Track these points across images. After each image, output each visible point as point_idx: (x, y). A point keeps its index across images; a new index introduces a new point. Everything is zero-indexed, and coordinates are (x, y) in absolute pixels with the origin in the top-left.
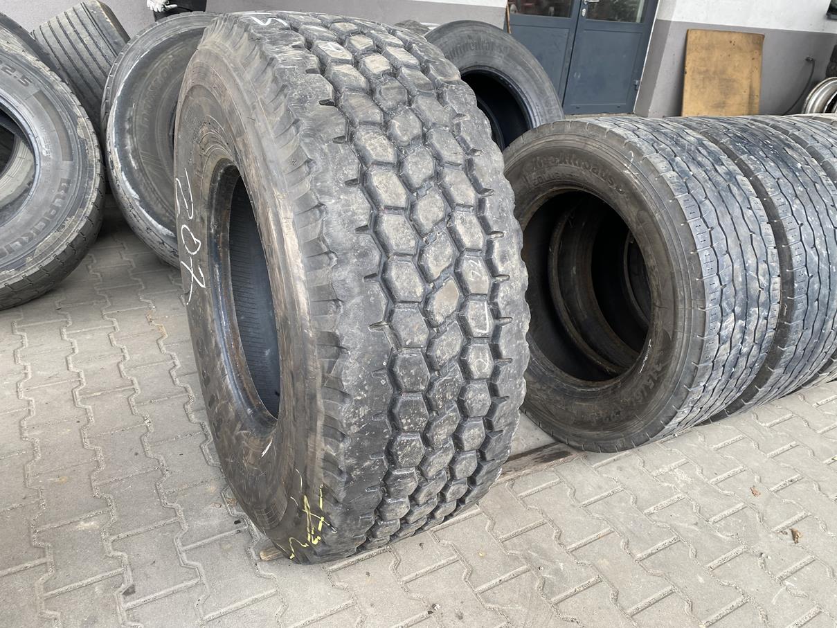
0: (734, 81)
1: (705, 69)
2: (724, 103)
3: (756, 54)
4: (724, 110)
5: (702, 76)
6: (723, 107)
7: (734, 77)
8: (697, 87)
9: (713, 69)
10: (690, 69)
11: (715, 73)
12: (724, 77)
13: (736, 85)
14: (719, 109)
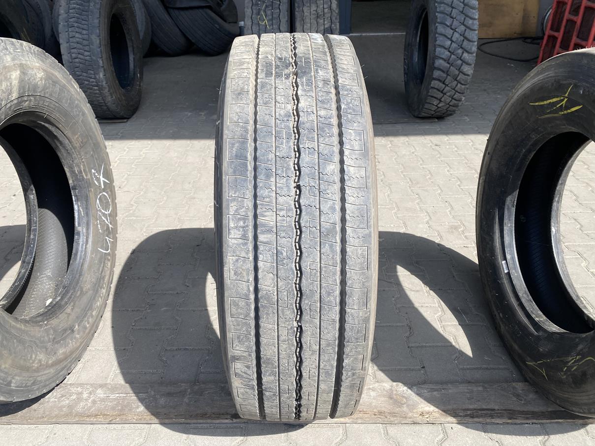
0: (503, 5)
2: (491, 23)
4: (491, 29)
6: (490, 26)
7: (503, 2)
13: (505, 9)
14: (485, 28)
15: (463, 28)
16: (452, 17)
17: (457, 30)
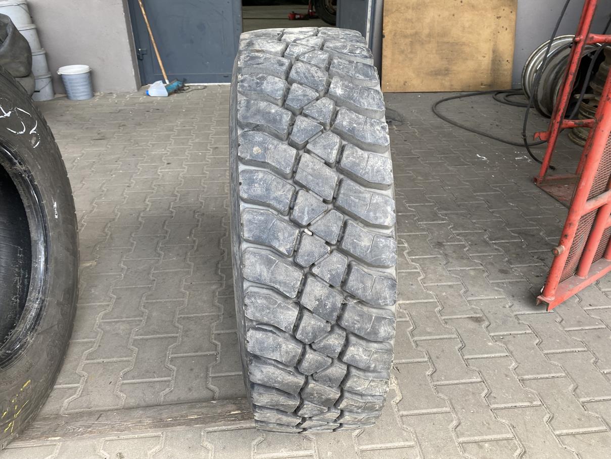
0: (464, 44)
1: (414, 31)
2: (447, 70)
3: (505, 11)
4: (447, 78)
5: (408, 40)
6: (446, 75)
7: (464, 40)
8: (402, 52)
9: (426, 31)
10: (391, 32)
11: (429, 35)
12: (445, 40)
13: (467, 49)
14: (439, 77)
15: (337, 262)
16: (296, 224)
17: (315, 270)
